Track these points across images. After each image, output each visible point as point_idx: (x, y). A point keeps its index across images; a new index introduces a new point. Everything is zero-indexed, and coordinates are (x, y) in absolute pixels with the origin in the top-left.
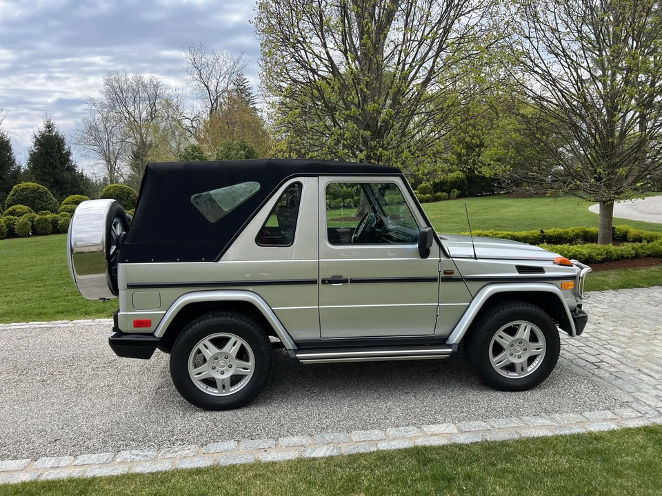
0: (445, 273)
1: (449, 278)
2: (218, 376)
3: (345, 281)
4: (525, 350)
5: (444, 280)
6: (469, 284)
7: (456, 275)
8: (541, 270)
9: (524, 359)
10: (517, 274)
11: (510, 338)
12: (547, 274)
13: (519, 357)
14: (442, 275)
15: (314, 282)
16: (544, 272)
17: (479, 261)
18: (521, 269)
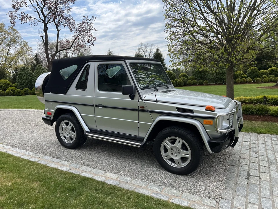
0: (141, 107)
1: (142, 110)
2: (66, 136)
3: (103, 107)
4: (179, 153)
5: (140, 111)
6: (152, 114)
7: (146, 109)
8: (191, 111)
9: (178, 158)
10: (177, 112)
11: (171, 145)
12: (195, 114)
13: (176, 156)
14: (139, 108)
15: (93, 106)
16: (193, 113)
17: (158, 103)
18: (179, 109)
